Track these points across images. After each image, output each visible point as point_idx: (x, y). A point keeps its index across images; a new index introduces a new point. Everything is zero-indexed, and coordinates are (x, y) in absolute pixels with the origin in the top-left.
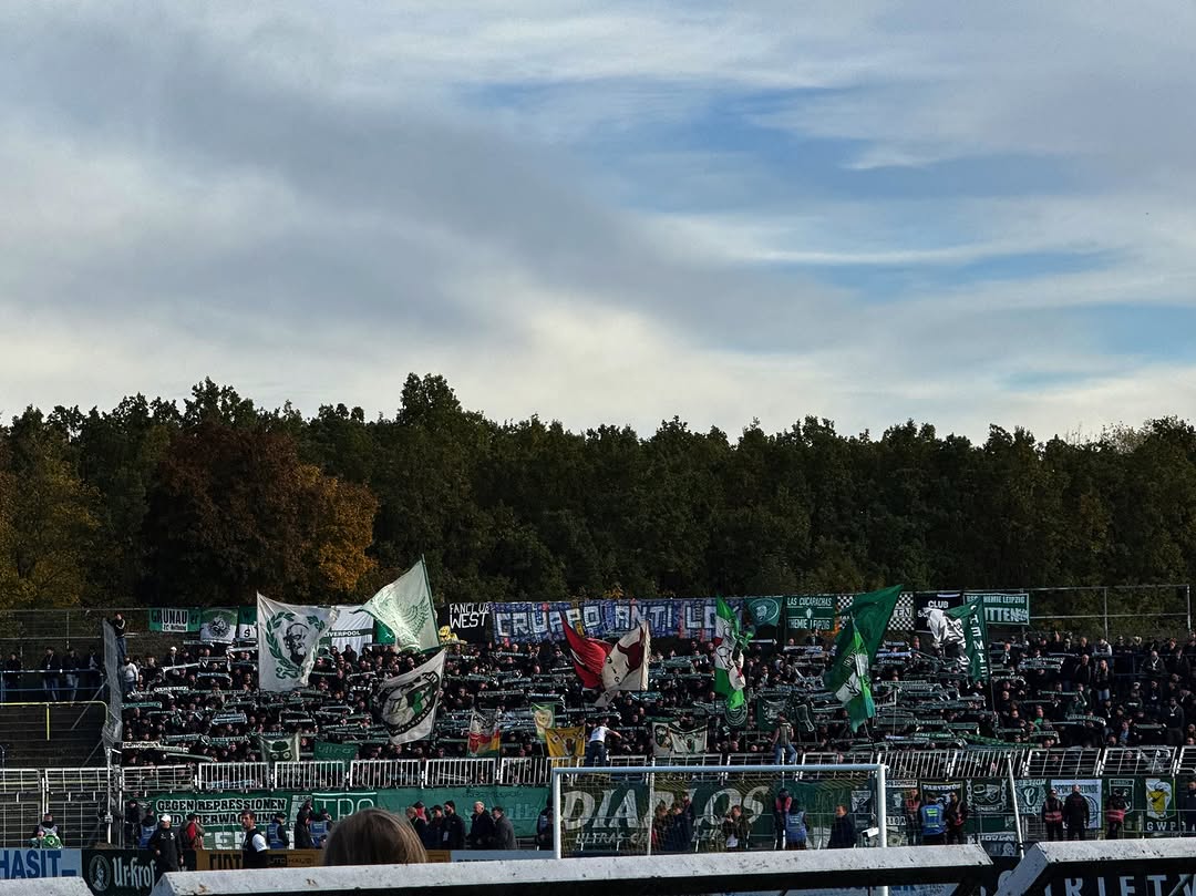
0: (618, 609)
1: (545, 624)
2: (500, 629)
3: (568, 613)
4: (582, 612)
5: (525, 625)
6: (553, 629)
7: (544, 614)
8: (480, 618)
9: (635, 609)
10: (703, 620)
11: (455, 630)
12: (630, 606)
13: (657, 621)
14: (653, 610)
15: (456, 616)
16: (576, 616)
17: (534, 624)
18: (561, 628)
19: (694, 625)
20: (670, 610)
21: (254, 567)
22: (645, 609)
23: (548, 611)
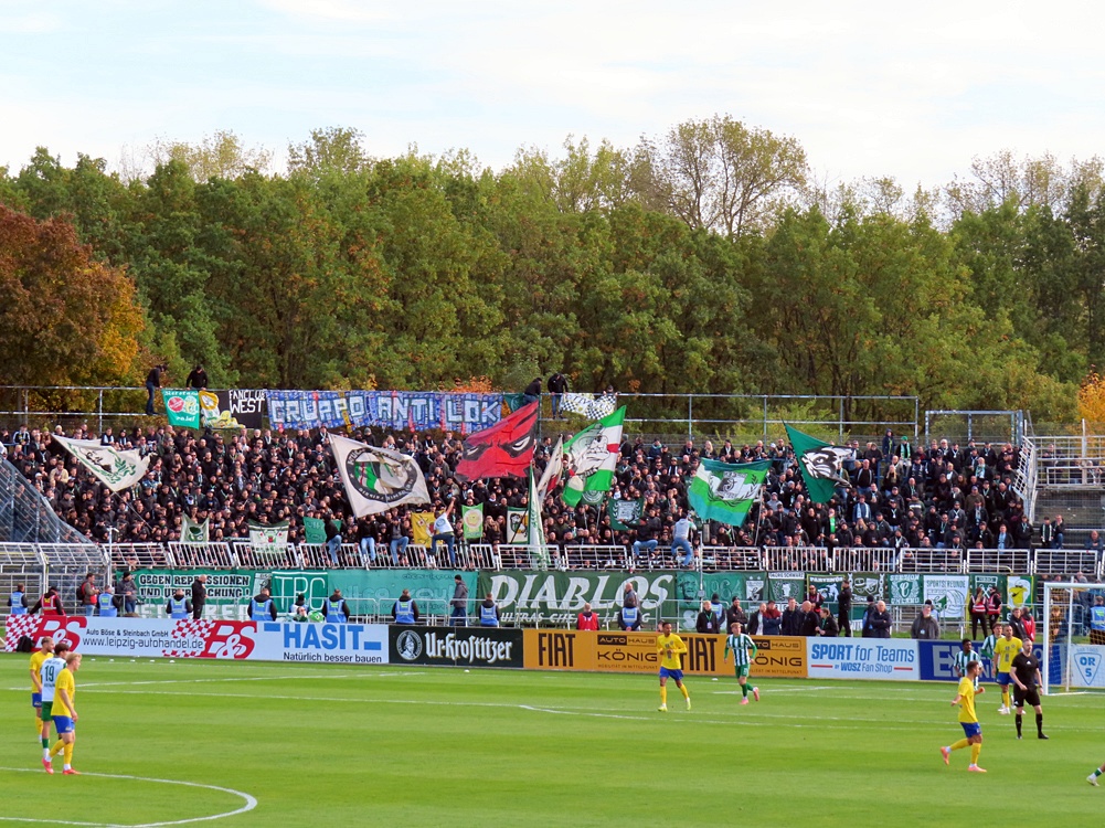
0: (382, 400)
1: (315, 411)
2: (274, 415)
3: (336, 402)
4: (348, 401)
5: (297, 412)
6: (322, 417)
7: (314, 403)
8: (257, 405)
9: (396, 400)
10: (463, 414)
11: (235, 415)
12: (392, 398)
13: (419, 413)
14: (414, 402)
15: (235, 402)
16: (342, 405)
17: (306, 411)
18: (329, 417)
19: (455, 419)
20: (431, 403)
21: (67, 351)
22: (406, 401)
23: (318, 400)
